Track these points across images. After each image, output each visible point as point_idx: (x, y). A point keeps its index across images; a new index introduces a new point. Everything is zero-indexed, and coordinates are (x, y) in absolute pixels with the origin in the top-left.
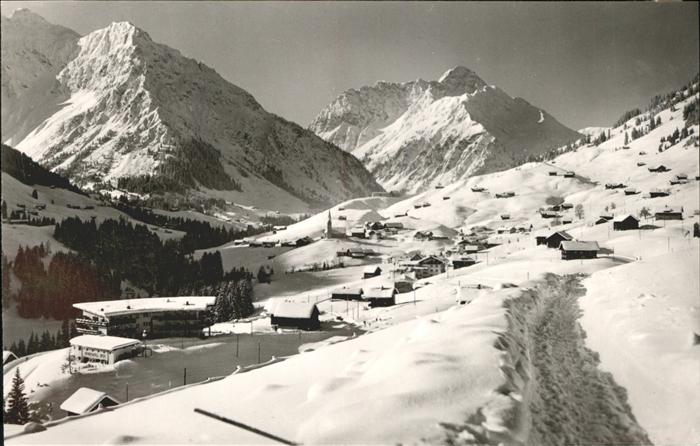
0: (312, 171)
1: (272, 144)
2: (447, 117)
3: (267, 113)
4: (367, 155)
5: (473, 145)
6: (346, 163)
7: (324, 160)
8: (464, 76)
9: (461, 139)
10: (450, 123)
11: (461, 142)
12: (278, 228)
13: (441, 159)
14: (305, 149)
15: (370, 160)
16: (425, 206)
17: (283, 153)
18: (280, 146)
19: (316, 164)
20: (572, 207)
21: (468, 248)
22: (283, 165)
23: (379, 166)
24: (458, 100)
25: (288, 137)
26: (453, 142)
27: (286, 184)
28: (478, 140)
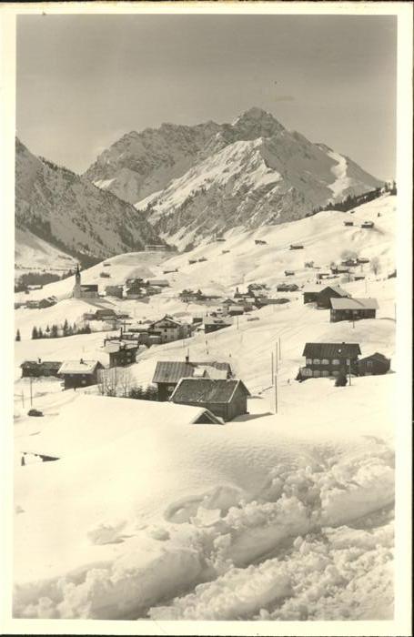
0: (86, 224)
1: (39, 192)
2: (239, 163)
3: (32, 156)
4: (150, 206)
5: (268, 195)
6: (124, 214)
7: (99, 210)
8: (261, 119)
9: (255, 188)
10: (243, 170)
11: (254, 192)
12: (33, 287)
13: (234, 211)
14: (77, 197)
15: (153, 211)
16: (200, 261)
17: (52, 203)
18: (48, 194)
19: (89, 215)
20: (368, 262)
21: (232, 308)
22: (51, 217)
23: (164, 219)
24: (252, 145)
25: (57, 185)
26: (246, 191)
27: (54, 238)
28: (274, 190)
